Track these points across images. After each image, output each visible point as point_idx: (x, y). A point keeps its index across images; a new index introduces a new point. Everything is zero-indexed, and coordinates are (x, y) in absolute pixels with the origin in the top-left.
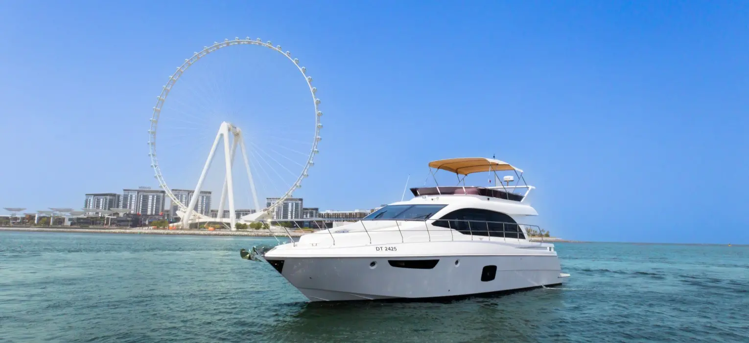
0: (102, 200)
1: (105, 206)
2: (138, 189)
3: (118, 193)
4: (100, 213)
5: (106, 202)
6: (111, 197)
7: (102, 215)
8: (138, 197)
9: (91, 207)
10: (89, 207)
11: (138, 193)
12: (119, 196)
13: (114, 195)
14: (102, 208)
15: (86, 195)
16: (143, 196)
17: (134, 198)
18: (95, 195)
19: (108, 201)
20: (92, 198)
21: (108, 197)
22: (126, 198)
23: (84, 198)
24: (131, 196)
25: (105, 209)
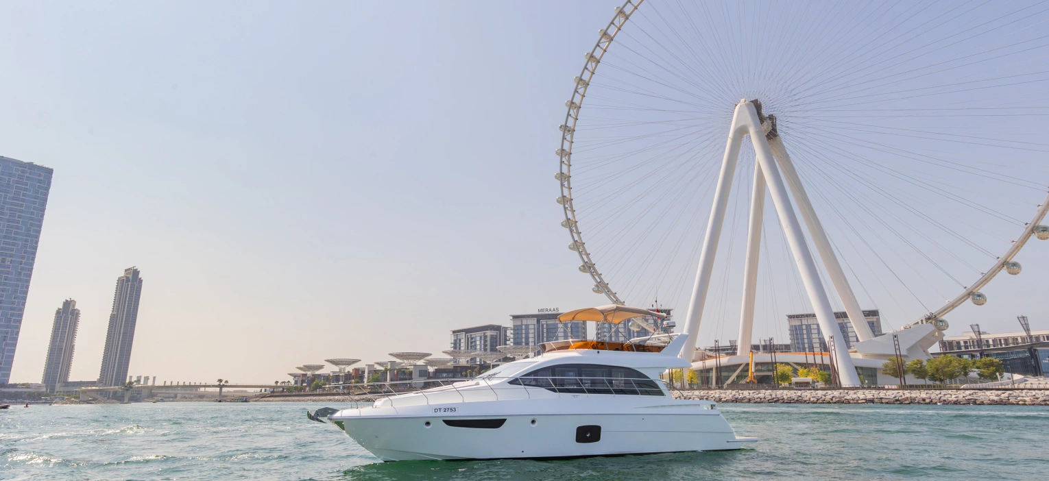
0: (478, 338)
1: (485, 346)
2: (536, 313)
3: (504, 325)
4: (478, 360)
5: (485, 341)
6: (494, 333)
7: (480, 362)
8: (538, 329)
9: (462, 348)
10: (460, 348)
11: (538, 322)
12: (506, 329)
13: (498, 328)
14: (481, 350)
15: (454, 332)
16: (547, 325)
17: (531, 331)
18: (467, 331)
19: (488, 339)
20: (463, 335)
21: (489, 333)
22: (517, 329)
23: (451, 339)
24: (527, 326)
25: (485, 350)
